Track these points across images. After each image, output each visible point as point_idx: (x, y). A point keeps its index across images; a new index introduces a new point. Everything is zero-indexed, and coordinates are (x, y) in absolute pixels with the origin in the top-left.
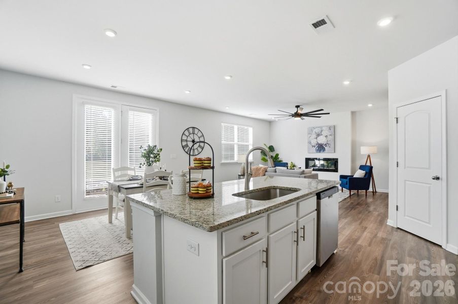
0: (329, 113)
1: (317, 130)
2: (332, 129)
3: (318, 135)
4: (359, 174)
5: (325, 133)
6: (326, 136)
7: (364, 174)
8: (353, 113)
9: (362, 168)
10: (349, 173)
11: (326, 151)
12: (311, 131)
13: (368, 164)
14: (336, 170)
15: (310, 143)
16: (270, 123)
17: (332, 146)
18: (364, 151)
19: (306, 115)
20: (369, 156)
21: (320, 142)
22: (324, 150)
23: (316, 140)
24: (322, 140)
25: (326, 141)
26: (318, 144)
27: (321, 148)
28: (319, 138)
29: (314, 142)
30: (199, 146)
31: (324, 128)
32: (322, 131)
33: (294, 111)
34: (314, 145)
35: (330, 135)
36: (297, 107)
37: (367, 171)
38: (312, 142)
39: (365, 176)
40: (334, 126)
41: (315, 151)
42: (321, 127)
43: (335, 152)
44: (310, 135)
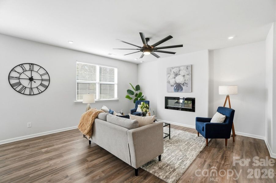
1: (175, 70)
2: (190, 69)
3: (176, 75)
4: (218, 118)
5: (182, 73)
6: (184, 76)
7: (224, 119)
8: (211, 52)
9: (221, 110)
10: (206, 116)
11: (184, 91)
12: (170, 70)
13: (227, 106)
14: (193, 110)
15: (169, 82)
16: (138, 65)
17: (190, 85)
18: (223, 91)
20: (228, 97)
21: (178, 82)
22: (182, 89)
23: (174, 79)
24: (180, 79)
25: (184, 80)
26: (176, 83)
27: (179, 87)
28: (177, 78)
29: (172, 82)
30: (41, 84)
31: (182, 68)
32: (180, 71)
34: (172, 84)
35: (188, 74)
37: (228, 115)
39: (225, 121)
40: (192, 66)
41: (173, 91)
42: (179, 67)
43: (192, 92)
44: (169, 75)
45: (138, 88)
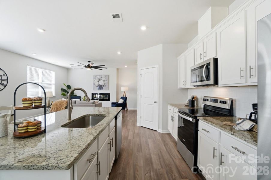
0: (107, 68)
1: (99, 77)
2: (107, 77)
3: (99, 80)
4: (121, 101)
5: (103, 79)
6: (104, 81)
8: (118, 69)
9: (122, 98)
10: (115, 101)
12: (95, 77)
13: (124, 96)
14: (109, 100)
15: (94, 84)
16: (68, 69)
17: (107, 86)
18: (123, 89)
19: (94, 67)
20: (125, 92)
21: (100, 84)
22: (103, 89)
23: (98, 82)
24: (101, 83)
25: (104, 83)
26: (99, 85)
27: (101, 87)
29: (97, 84)
30: (1, 84)
31: (103, 76)
32: (102, 77)
33: (87, 64)
35: (106, 80)
36: (89, 62)
37: (125, 100)
38: (96, 84)
39: (123, 102)
40: (108, 75)
41: (97, 89)
42: (101, 75)
43: (108, 90)
44: (95, 80)
45: (69, 87)
